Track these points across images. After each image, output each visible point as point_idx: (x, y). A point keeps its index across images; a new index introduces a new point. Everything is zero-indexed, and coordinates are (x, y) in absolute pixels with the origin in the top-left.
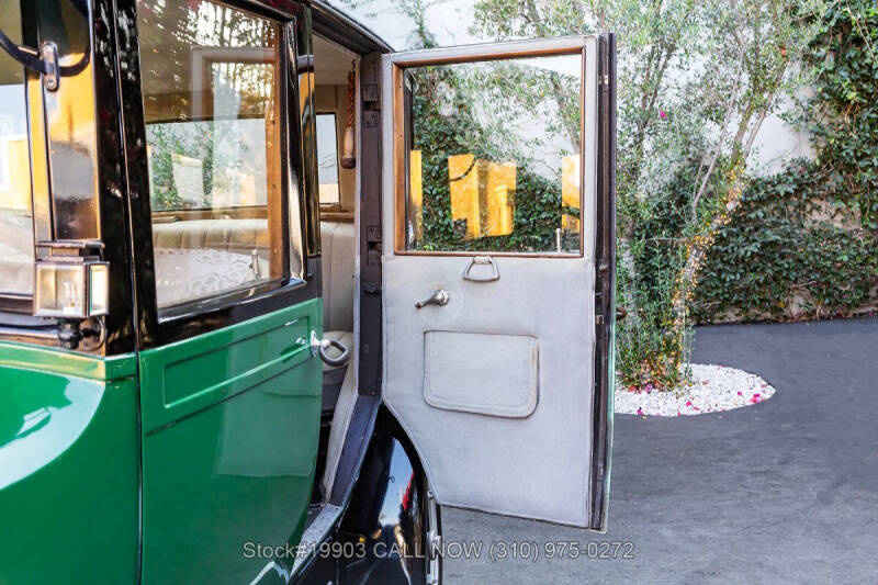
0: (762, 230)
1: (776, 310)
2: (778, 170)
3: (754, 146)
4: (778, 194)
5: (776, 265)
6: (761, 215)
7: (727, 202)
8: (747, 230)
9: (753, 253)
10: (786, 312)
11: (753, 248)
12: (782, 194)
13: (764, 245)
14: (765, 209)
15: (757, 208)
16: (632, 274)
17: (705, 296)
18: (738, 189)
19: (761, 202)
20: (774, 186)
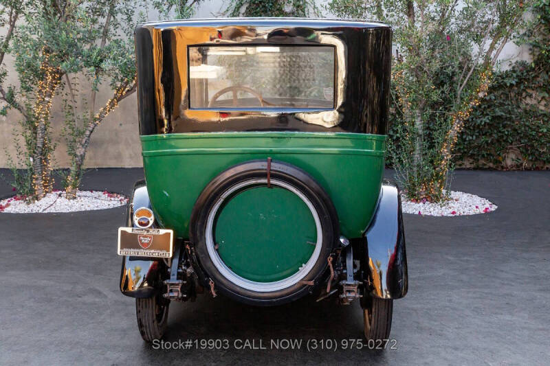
0: (493, 107)
1: (497, 162)
2: (507, 68)
4: (506, 85)
5: (500, 132)
6: (493, 98)
7: (479, 92)
8: (483, 107)
9: (485, 123)
10: (502, 163)
11: (486, 119)
13: (494, 118)
14: (496, 93)
15: (491, 92)
18: (486, 83)
19: (493, 89)
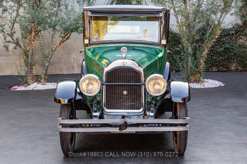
0: (225, 44)
1: (227, 68)
2: (231, 26)
3: (223, 21)
4: (230, 34)
5: (228, 54)
6: (225, 40)
7: (216, 36)
8: (220, 44)
9: (222, 51)
10: (230, 69)
11: (222, 49)
12: (231, 34)
13: (225, 48)
14: (226, 38)
15: (224, 37)
16: (191, 53)
17: (207, 63)
18: (219, 32)
19: (225, 36)
20: (229, 31)
